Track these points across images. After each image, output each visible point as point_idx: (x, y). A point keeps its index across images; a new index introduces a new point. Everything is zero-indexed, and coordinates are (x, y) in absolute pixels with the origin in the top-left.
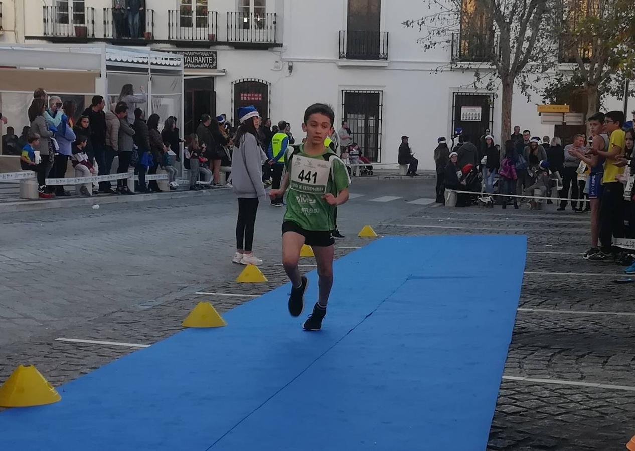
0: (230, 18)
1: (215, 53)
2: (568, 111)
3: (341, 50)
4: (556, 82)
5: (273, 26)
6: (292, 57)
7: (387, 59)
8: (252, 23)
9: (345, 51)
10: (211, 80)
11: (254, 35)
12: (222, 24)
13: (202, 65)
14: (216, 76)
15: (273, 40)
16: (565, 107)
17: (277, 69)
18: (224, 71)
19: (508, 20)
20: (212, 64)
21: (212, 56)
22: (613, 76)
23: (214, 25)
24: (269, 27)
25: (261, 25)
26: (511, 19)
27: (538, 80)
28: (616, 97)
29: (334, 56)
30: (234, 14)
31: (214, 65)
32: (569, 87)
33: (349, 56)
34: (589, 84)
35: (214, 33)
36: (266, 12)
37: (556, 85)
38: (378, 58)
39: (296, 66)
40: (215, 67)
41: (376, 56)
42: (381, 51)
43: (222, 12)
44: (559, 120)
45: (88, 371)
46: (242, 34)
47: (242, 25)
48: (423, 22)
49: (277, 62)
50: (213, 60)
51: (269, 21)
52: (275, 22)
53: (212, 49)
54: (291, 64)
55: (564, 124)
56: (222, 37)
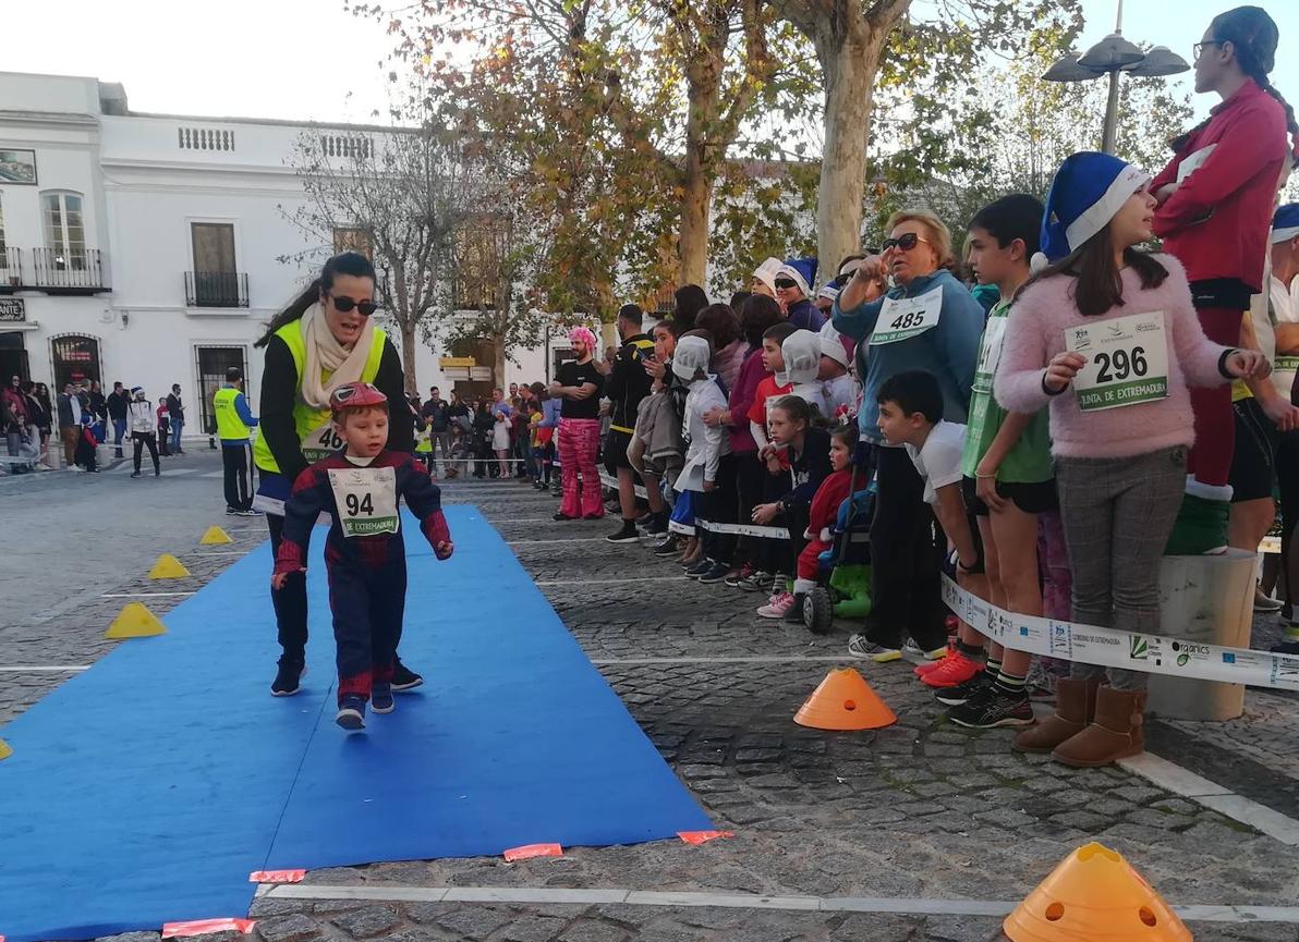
0: (37, 255)
1: (22, 301)
2: (474, 364)
3: (190, 297)
4: (456, 331)
5: (97, 266)
6: (127, 305)
7: (248, 306)
8: (68, 263)
9: (195, 296)
10: (18, 337)
11: (72, 278)
12: (28, 265)
13: (5, 317)
14: (26, 330)
15: (98, 284)
16: (471, 361)
17: (107, 320)
18: (36, 324)
19: (400, 257)
20: (18, 315)
21: (17, 304)
22: (521, 323)
23: (17, 265)
24: (92, 268)
25: (78, 264)
26: (404, 256)
27: (437, 329)
28: (525, 348)
29: (181, 304)
30: (42, 250)
31: (22, 316)
32: (472, 337)
33: (200, 303)
34: (495, 334)
35: (18, 275)
36: (86, 248)
37: (457, 335)
38: (237, 306)
39: (131, 315)
40: (23, 319)
41: (235, 303)
42: (240, 297)
43: (27, 248)
44: (463, 375)
45: (22, 708)
46: (56, 276)
47: (55, 266)
48: (302, 258)
49: (107, 311)
50: (20, 310)
51: (90, 260)
52: (99, 262)
53: (17, 295)
54: (125, 314)
55: (470, 379)
56: (28, 280)
